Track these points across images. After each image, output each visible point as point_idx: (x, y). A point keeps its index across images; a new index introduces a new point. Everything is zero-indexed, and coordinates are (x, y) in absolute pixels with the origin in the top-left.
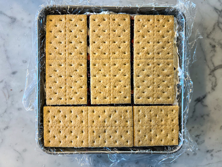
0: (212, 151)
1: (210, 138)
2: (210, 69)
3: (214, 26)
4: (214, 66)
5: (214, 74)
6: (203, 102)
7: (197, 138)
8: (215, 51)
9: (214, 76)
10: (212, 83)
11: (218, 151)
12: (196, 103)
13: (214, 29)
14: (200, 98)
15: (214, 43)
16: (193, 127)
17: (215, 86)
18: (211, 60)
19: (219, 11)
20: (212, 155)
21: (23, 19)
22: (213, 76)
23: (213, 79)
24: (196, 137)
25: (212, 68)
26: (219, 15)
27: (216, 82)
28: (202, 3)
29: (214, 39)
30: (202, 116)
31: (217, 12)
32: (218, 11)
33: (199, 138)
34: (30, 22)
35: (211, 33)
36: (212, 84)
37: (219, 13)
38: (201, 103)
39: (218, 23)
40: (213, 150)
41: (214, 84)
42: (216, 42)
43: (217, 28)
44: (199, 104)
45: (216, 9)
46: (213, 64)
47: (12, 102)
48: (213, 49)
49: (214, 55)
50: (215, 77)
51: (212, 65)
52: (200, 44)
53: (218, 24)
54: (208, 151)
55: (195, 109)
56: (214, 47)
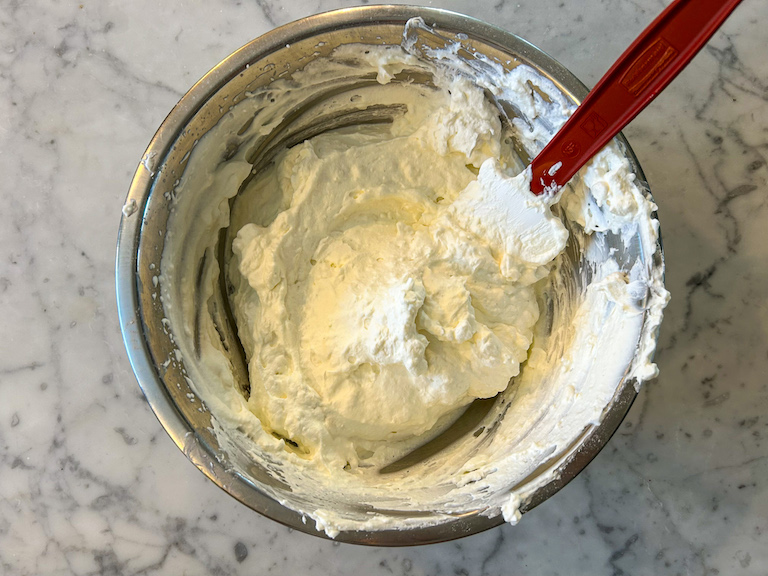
0: (754, 421)
1: (743, 385)
2: (717, 199)
3: (712, 89)
4: (726, 190)
5: (729, 212)
6: (710, 286)
7: (707, 388)
8: (723, 151)
9: (729, 215)
10: (727, 232)
12: (690, 289)
13: (712, 96)
14: (699, 274)
15: (717, 133)
16: (692, 358)
17: (736, 241)
18: (717, 176)
19: (719, 51)
20: (755, 434)
22: (727, 216)
23: (729, 223)
24: (703, 383)
25: (722, 195)
26: (721, 62)
27: (736, 231)
29: (716, 123)
30: (713, 326)
31: (715, 55)
32: (717, 52)
33: (711, 386)
35: (705, 106)
36: (727, 237)
37: (720, 56)
39: (722, 80)
40: (757, 418)
41: (732, 238)
42: (721, 129)
43: (719, 94)
44: (700, 291)
46: (722, 184)
48: (717, 146)
49: (721, 163)
50: (732, 217)
51: (720, 188)
52: (682, 136)
53: (723, 84)
54: (743, 423)
55: (689, 306)
56: (718, 140)
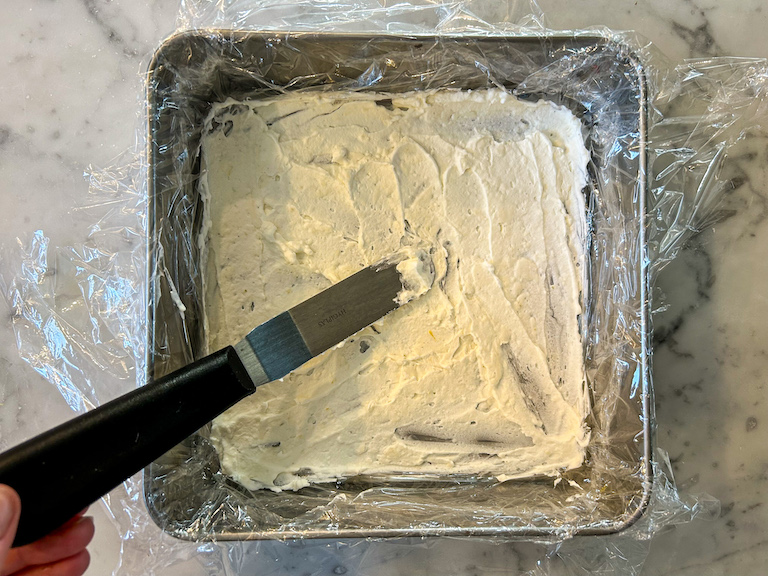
11: (751, 508)
21: (31, 130)
28: (629, 12)
34: (56, 136)
38: (670, 347)
45: (678, 28)
47: (18, 414)
